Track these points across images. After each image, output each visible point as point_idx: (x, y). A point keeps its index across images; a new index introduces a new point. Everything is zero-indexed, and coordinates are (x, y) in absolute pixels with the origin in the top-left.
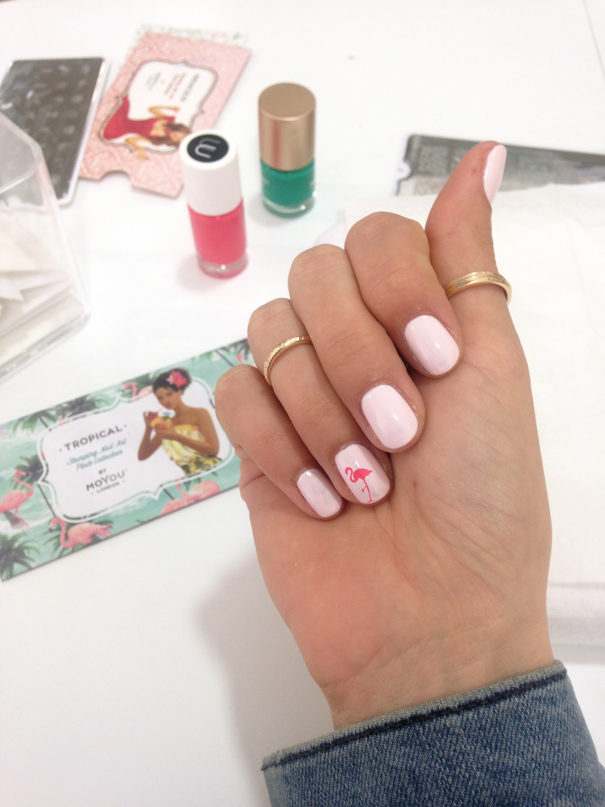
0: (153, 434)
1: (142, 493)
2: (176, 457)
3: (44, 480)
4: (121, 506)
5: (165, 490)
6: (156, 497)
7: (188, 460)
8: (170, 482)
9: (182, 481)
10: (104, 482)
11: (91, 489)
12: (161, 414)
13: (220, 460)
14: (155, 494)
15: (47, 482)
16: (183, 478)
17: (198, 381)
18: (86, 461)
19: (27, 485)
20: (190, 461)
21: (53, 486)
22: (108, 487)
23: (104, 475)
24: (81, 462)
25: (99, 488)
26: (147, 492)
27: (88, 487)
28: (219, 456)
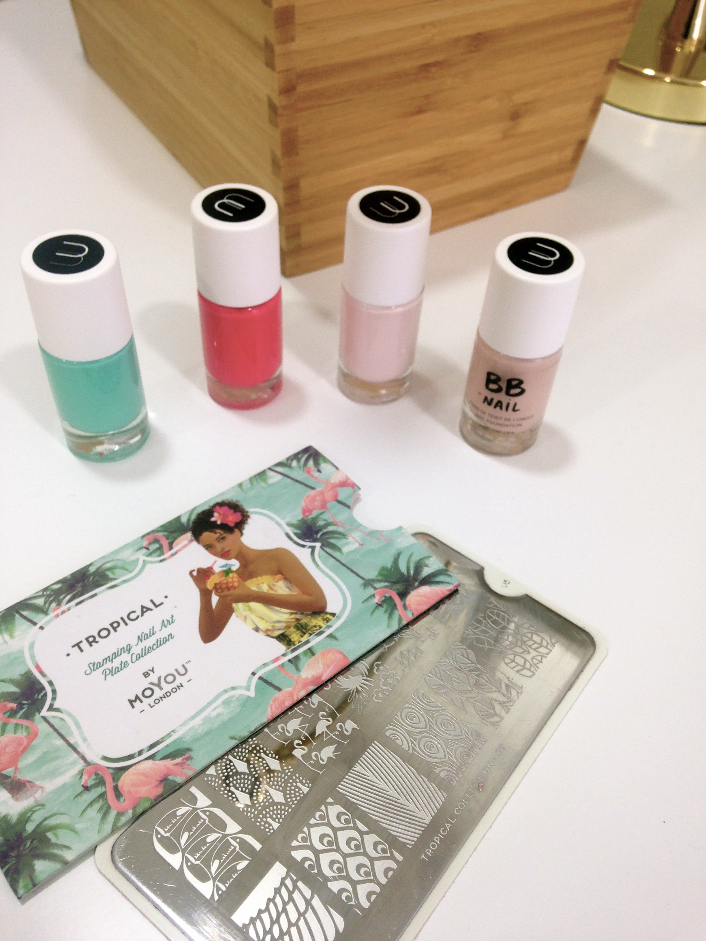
0: (215, 599)
1: (226, 691)
2: (263, 625)
3: (51, 708)
4: (198, 721)
5: (260, 678)
6: (252, 693)
7: (284, 625)
8: (265, 665)
9: (285, 659)
10: (156, 689)
11: (137, 704)
12: (217, 569)
13: (333, 615)
14: (248, 689)
15: (58, 710)
16: (284, 655)
17: (257, 513)
18: (117, 663)
19: (25, 722)
20: (288, 627)
21: (70, 715)
22: (166, 695)
23: (153, 678)
24: (109, 665)
25: (151, 700)
26: (233, 688)
27: (131, 702)
28: (329, 609)
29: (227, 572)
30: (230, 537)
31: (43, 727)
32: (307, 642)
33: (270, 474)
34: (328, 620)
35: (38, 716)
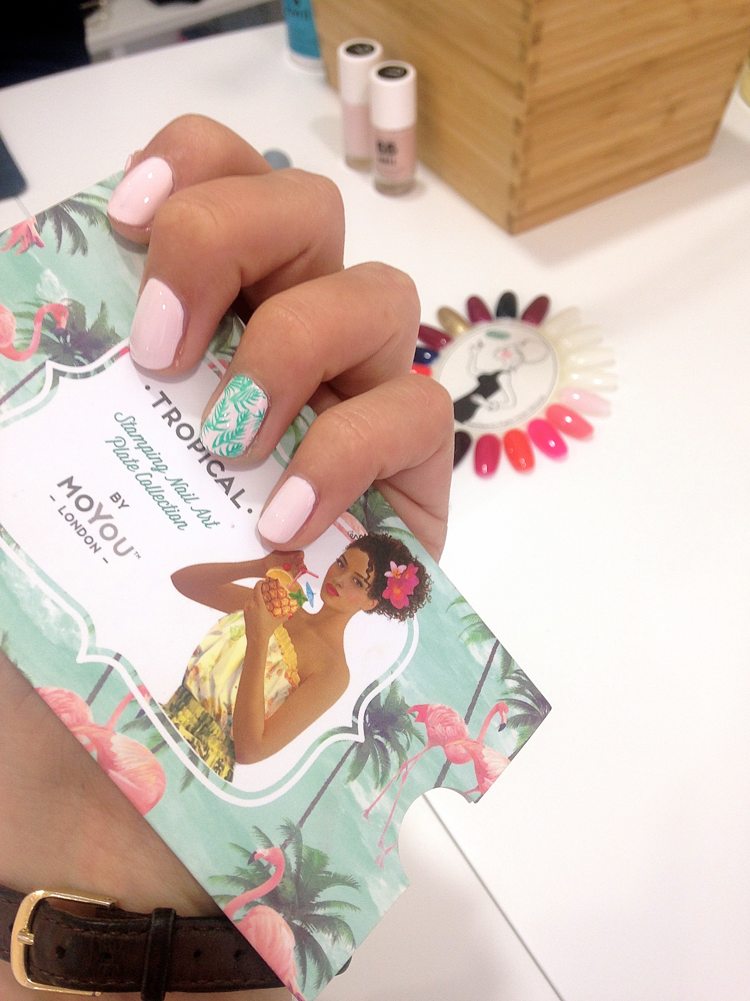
0: (250, 583)
1: (87, 617)
2: (205, 662)
3: (57, 374)
4: (35, 581)
5: (110, 668)
6: (82, 658)
7: (208, 695)
8: (134, 673)
9: (143, 703)
10: (92, 513)
11: (66, 489)
12: (303, 580)
13: (229, 778)
14: (90, 651)
15: (55, 382)
16: (152, 702)
17: (411, 630)
18: (135, 454)
19: (34, 342)
20: (204, 703)
21: (47, 400)
22: (79, 529)
23: (109, 508)
24: (131, 443)
25: (71, 508)
26: (92, 628)
27: (69, 481)
28: (239, 769)
29: (299, 597)
30: (362, 595)
31: (28, 366)
32: (177, 738)
33: (488, 646)
34: (218, 768)
35: (45, 357)
